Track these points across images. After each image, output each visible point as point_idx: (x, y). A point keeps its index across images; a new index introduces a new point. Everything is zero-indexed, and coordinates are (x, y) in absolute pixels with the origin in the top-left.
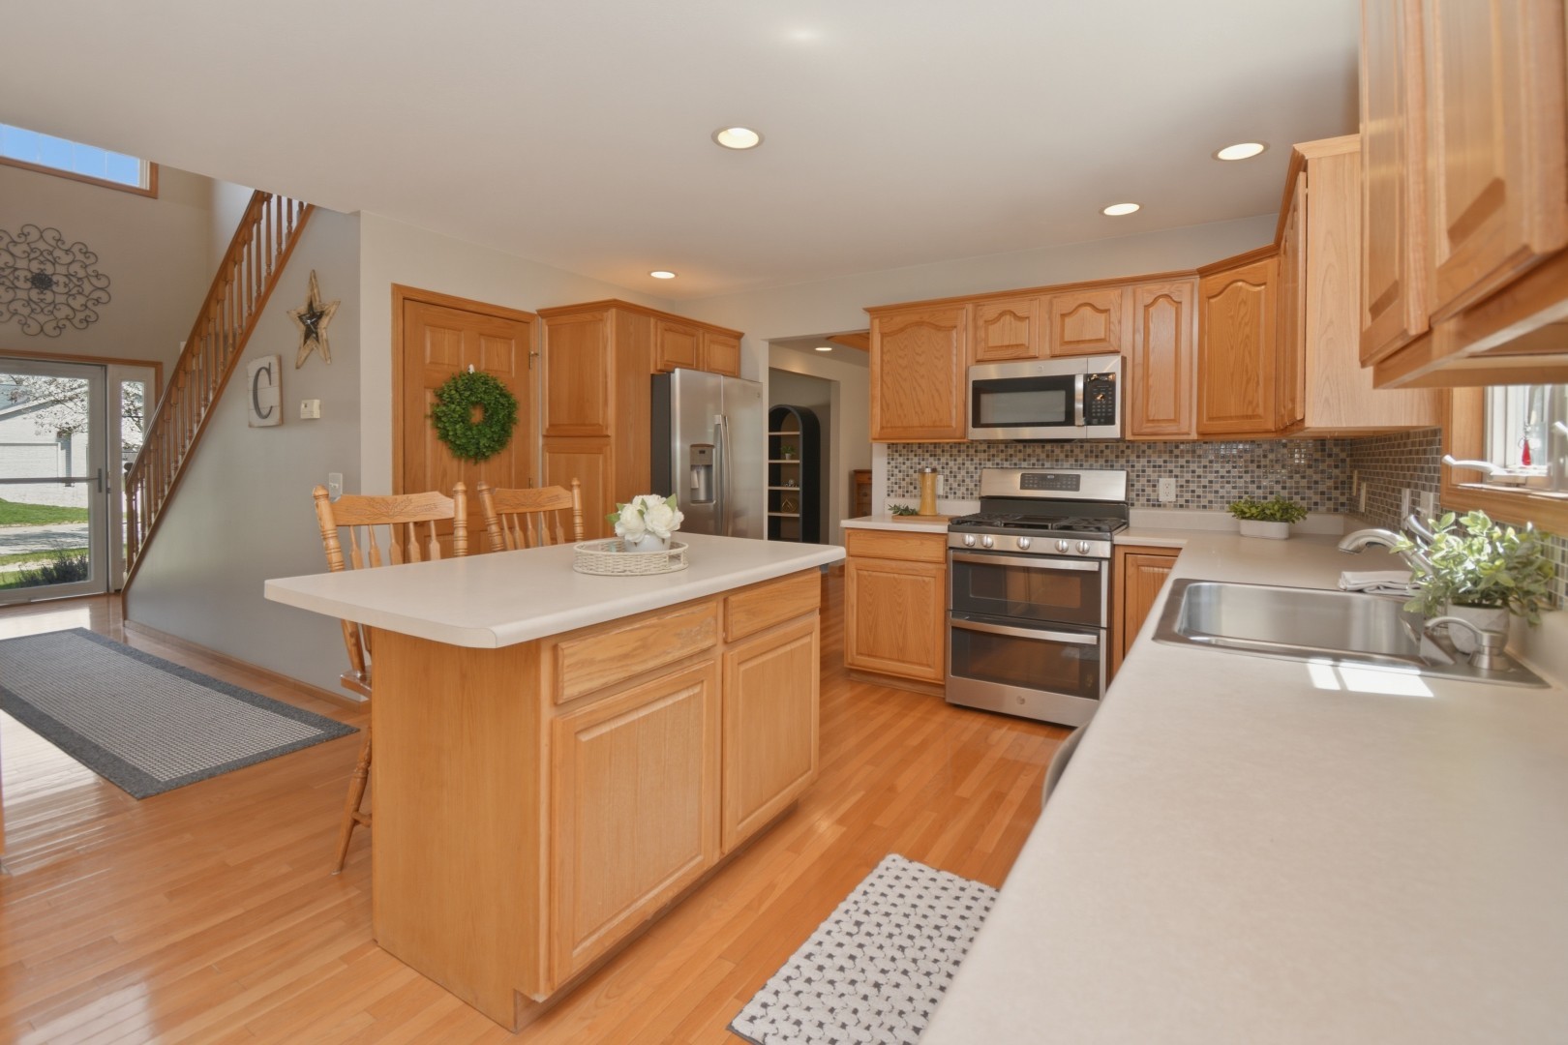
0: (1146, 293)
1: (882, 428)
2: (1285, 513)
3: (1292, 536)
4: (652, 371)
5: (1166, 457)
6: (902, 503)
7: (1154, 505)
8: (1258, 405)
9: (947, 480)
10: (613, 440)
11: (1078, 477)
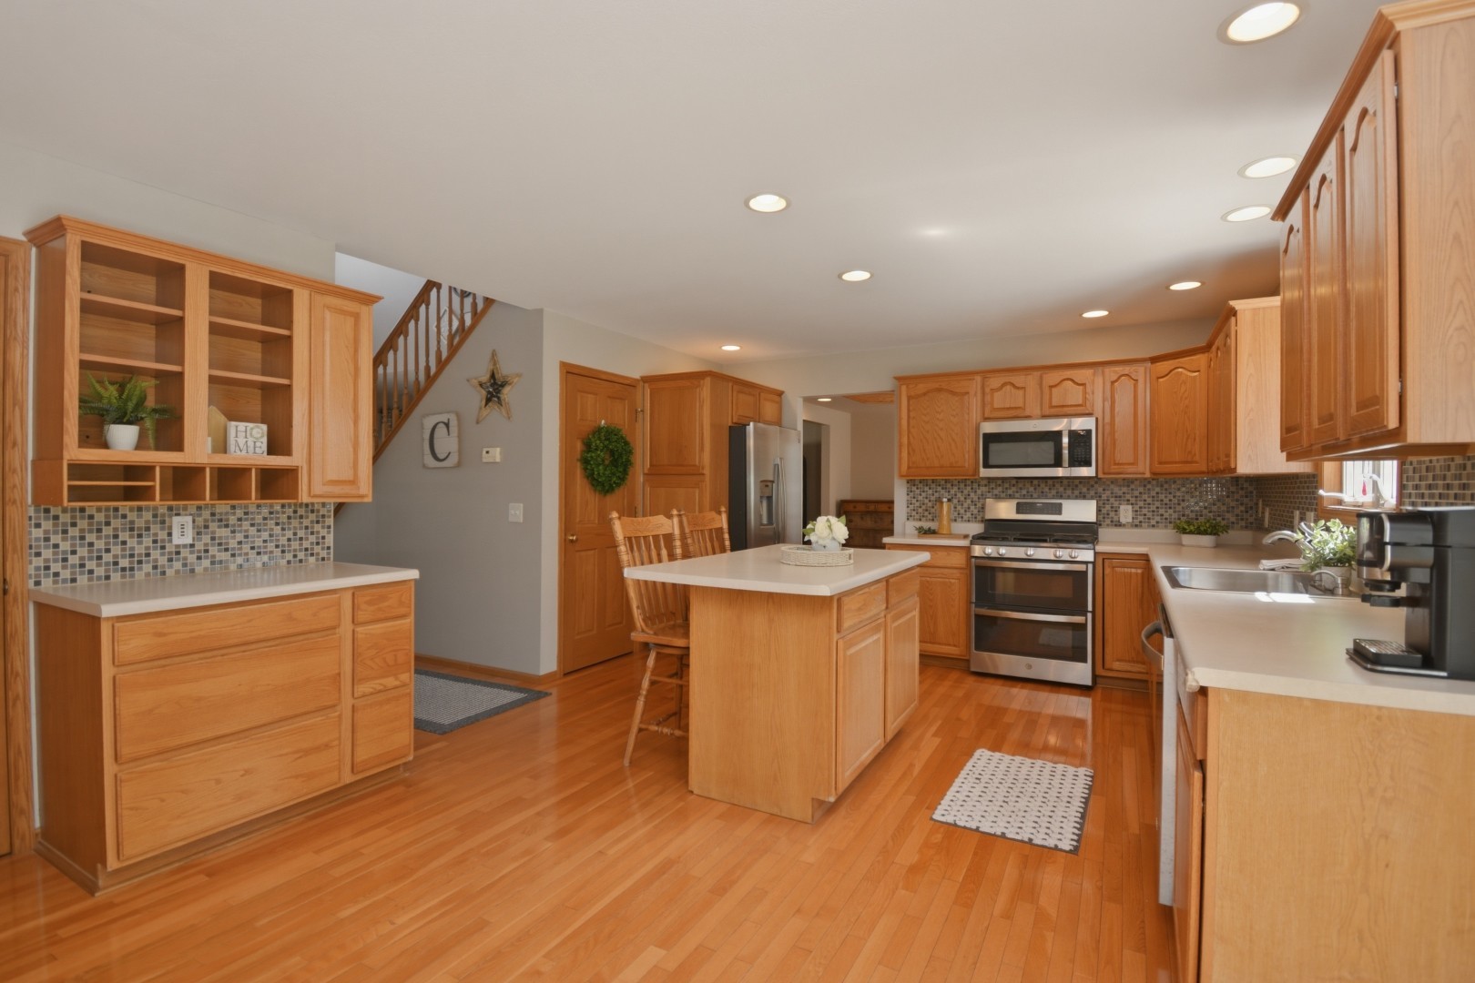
0: (1112, 373)
1: (909, 468)
2: (1213, 530)
3: (1217, 546)
4: (730, 424)
5: (1125, 489)
6: (926, 525)
7: (1116, 525)
8: (1195, 454)
9: (955, 508)
10: (707, 478)
11: (1061, 504)
